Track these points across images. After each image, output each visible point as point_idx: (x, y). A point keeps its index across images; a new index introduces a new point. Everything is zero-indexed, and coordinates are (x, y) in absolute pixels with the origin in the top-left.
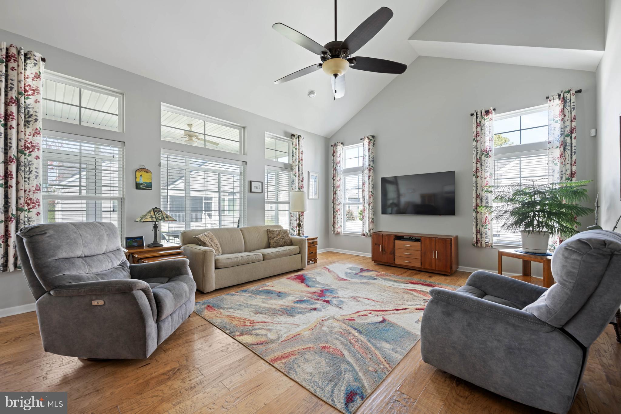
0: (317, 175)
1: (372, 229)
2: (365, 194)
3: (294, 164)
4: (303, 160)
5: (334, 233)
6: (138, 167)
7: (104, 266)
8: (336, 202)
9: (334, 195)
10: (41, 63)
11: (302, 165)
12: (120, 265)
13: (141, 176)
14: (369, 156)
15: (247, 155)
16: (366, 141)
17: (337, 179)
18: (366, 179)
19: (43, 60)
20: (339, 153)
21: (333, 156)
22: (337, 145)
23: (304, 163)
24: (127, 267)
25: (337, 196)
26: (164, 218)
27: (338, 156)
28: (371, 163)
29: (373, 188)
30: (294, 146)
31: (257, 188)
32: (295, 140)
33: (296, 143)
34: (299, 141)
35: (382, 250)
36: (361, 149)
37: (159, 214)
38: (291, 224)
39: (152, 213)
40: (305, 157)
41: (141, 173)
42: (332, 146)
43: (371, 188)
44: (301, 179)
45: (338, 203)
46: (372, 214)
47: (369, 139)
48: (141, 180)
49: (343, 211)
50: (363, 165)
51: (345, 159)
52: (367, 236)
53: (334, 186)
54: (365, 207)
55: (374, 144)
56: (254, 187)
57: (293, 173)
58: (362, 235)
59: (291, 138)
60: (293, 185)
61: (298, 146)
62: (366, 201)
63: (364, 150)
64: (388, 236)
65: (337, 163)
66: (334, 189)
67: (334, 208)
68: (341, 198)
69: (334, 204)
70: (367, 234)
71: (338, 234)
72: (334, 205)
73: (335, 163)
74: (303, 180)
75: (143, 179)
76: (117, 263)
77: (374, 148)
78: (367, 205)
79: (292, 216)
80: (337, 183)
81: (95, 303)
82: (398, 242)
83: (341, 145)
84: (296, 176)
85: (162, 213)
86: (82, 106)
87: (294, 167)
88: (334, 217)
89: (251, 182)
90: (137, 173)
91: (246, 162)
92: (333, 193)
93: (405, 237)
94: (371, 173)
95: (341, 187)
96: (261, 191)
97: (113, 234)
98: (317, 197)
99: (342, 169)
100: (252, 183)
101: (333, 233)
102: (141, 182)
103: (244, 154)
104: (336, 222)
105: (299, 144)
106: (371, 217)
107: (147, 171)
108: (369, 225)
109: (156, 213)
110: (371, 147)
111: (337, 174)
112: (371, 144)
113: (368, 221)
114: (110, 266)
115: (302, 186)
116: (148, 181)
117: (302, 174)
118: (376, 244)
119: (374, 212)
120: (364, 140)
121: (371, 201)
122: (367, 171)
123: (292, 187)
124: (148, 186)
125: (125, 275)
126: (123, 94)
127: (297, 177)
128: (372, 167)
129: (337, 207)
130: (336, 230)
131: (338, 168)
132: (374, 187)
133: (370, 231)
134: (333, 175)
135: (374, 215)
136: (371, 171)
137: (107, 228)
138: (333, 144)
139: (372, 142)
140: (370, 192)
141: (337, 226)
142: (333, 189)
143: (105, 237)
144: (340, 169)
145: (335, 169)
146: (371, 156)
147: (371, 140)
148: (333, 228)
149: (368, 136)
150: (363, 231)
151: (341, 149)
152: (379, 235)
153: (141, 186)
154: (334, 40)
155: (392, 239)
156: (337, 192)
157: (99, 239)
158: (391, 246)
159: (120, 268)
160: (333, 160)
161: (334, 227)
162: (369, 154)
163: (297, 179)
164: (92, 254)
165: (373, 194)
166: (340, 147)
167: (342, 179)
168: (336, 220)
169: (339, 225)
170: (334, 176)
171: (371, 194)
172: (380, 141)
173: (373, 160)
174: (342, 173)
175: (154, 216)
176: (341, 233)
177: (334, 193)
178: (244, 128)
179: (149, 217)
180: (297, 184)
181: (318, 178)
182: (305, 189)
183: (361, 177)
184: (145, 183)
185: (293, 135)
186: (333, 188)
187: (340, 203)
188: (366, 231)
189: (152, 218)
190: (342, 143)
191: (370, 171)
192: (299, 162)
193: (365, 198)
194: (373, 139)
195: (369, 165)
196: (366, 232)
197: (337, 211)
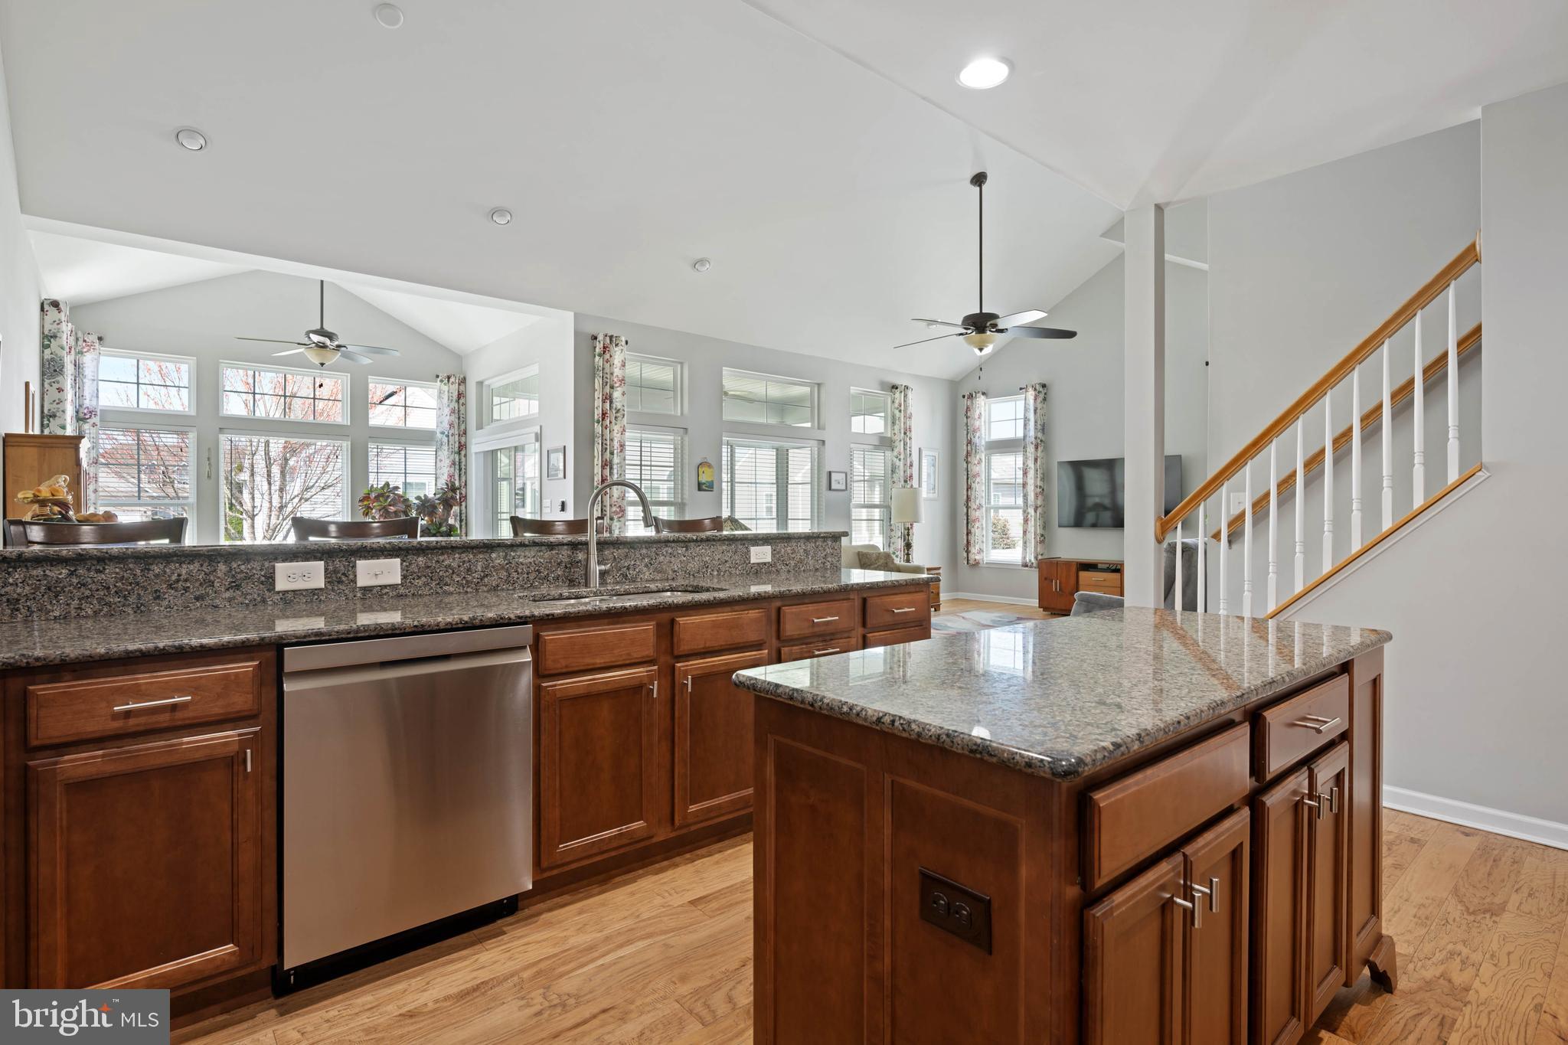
0: (936, 454)
1: (1042, 555)
2: (1028, 490)
3: (896, 438)
4: (913, 430)
5: (968, 563)
6: (699, 462)
8: (973, 505)
9: (967, 490)
10: (625, 347)
11: (910, 438)
13: (703, 472)
14: (1036, 422)
15: (824, 429)
16: (1031, 394)
17: (974, 460)
18: (1031, 463)
20: (978, 412)
21: (967, 418)
22: (974, 395)
23: (913, 434)
25: (973, 493)
27: (977, 417)
28: (1040, 435)
29: (1043, 479)
30: (896, 405)
31: (839, 483)
32: (897, 394)
33: (900, 400)
34: (905, 396)
35: (1056, 589)
36: (1021, 405)
38: (891, 545)
40: (914, 423)
41: (703, 469)
42: (964, 397)
43: (1039, 479)
44: (908, 465)
45: (975, 507)
46: (1041, 527)
47: (1035, 389)
48: (704, 479)
49: (986, 521)
50: (1025, 437)
51: (990, 422)
52: (1031, 567)
53: (968, 474)
54: (1028, 513)
55: (1045, 399)
56: (836, 481)
57: (895, 453)
58: (1023, 566)
59: (891, 392)
60: (894, 475)
61: (903, 408)
62: (1029, 503)
63: (1026, 410)
64: (1068, 564)
65: (974, 431)
66: (968, 479)
67: (968, 516)
68: (982, 497)
69: (968, 507)
70: (1032, 563)
71: (977, 564)
72: (968, 511)
73: (970, 431)
74: (911, 465)
75: (705, 477)
77: (1045, 406)
78: (1031, 511)
79: (892, 530)
80: (975, 469)
82: (1083, 575)
83: (983, 397)
84: (900, 460)
86: (643, 386)
87: (897, 443)
88: (968, 533)
89: (830, 473)
90: (699, 469)
91: (824, 442)
92: (965, 487)
93: (1100, 566)
94: (1039, 454)
95: (983, 476)
96: (844, 487)
98: (936, 495)
99: (983, 443)
100: (833, 475)
101: (966, 563)
102: (703, 481)
103: (819, 429)
104: (972, 542)
105: (905, 401)
106: (1038, 532)
107: (709, 466)
108: (1036, 548)
110: (1039, 406)
111: (973, 451)
112: (1039, 400)
113: (1033, 540)
115: (911, 476)
116: (710, 480)
117: (910, 455)
118: (1046, 579)
119: (1045, 523)
120: (1026, 391)
121: (1039, 503)
122: (1031, 449)
123: (893, 478)
124: (710, 488)
126: (682, 364)
127: (902, 460)
128: (1041, 441)
129: (974, 514)
130: (972, 557)
131: (976, 440)
132: (1045, 477)
133: (1036, 558)
134: (965, 453)
135: (1044, 528)
136: (1040, 449)
138: (967, 394)
139: (1042, 396)
140: (1037, 487)
141: (974, 550)
142: (965, 480)
144: (980, 441)
145: (969, 442)
146: (1039, 422)
147: (1039, 392)
148: (965, 555)
149: (1033, 383)
150: (1024, 558)
151: (983, 404)
152: (1051, 563)
153: (704, 487)
154: (978, 312)
155: (1074, 569)
156: (973, 485)
158: (1073, 581)
160: (967, 424)
161: (968, 552)
162: (1035, 418)
163: (901, 464)
165: (1043, 490)
166: (981, 400)
167: (984, 460)
168: (972, 539)
169: (977, 547)
170: (968, 454)
171: (1039, 490)
172: (1057, 393)
173: (1044, 428)
174: (983, 449)
176: (981, 562)
177: (969, 488)
178: (819, 385)
180: (902, 473)
181: (937, 460)
182: (915, 483)
183: (1020, 459)
184: (707, 482)
185: (895, 387)
186: (965, 477)
187: (980, 507)
188: (1031, 557)
190: (984, 394)
191: (1037, 448)
192: (905, 433)
193: (1029, 498)
194: (1043, 390)
195: (1036, 438)
196: (1030, 561)
197: (974, 521)
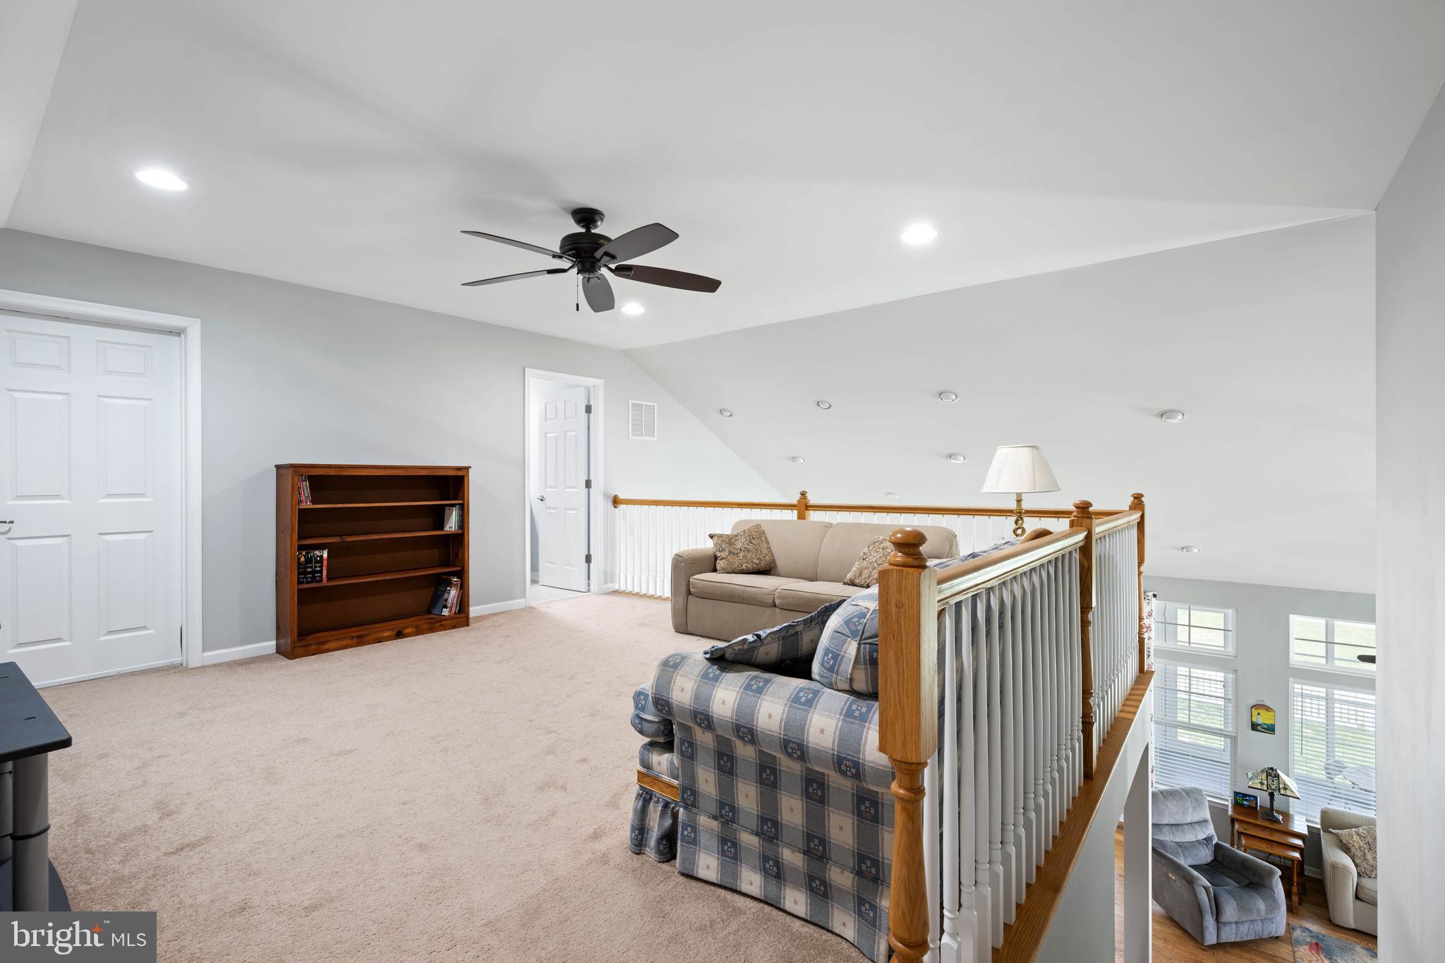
6: (1254, 702)
7: (1187, 838)
10: (1154, 599)
12: (1205, 839)
13: (1259, 714)
19: (1155, 596)
24: (1212, 843)
26: (1279, 789)
37: (1273, 781)
39: (1264, 776)
41: (1258, 711)
48: (1259, 719)
75: (1263, 718)
76: (1201, 836)
81: (1170, 875)
85: (1278, 779)
86: (1191, 624)
90: (1253, 710)
97: (1199, 807)
102: (1259, 722)
107: (1268, 709)
109: (1269, 778)
114: (1193, 839)
116: (1269, 722)
124: (1270, 729)
125: (1206, 854)
137: (1193, 800)
143: (1190, 810)
153: (1259, 728)
157: (1184, 812)
159: (1204, 843)
164: (1178, 823)
175: (1265, 783)
179: (1258, 781)
184: (1265, 724)
189: (1262, 784)
